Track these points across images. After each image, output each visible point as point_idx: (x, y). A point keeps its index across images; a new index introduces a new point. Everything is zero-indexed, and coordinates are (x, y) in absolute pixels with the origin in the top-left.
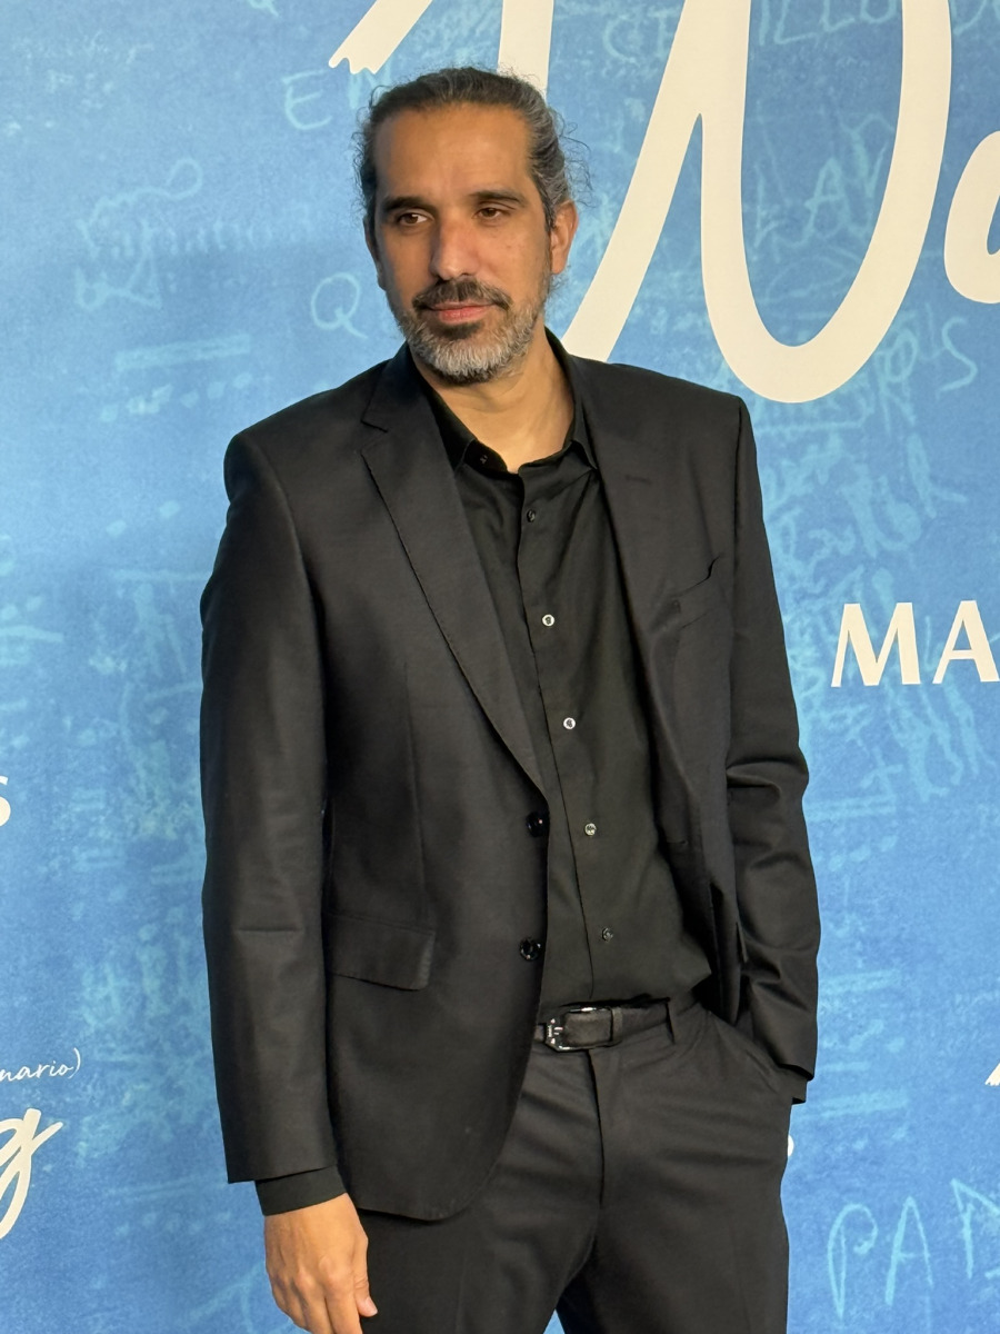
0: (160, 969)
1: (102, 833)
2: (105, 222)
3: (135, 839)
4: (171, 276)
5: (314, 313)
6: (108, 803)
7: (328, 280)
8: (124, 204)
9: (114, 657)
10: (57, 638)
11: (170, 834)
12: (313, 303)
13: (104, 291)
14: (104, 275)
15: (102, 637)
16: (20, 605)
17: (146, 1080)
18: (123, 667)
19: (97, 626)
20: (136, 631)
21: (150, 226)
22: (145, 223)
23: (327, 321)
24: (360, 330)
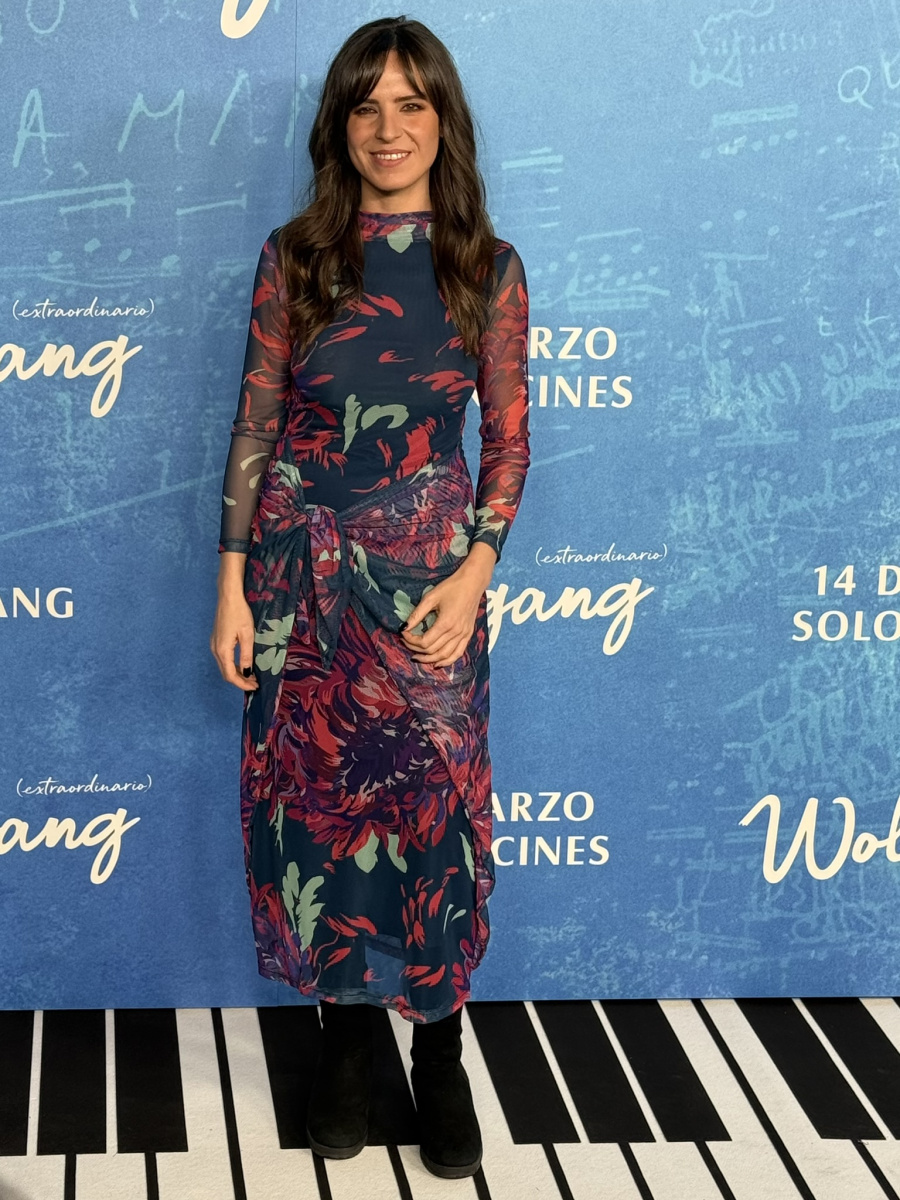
0: (718, 498)
1: (687, 414)
2: (711, 31)
3: (707, 419)
4: (750, 67)
5: (840, 91)
6: (692, 396)
7: (851, 70)
8: (723, 20)
9: (700, 307)
10: (665, 293)
11: (729, 417)
12: (839, 85)
13: (707, 76)
14: (708, 66)
15: (694, 294)
16: (645, 271)
17: (707, 566)
18: (706, 311)
19: (691, 287)
20: (715, 290)
21: (739, 35)
22: (736, 32)
23: (848, 97)
24: (869, 103)
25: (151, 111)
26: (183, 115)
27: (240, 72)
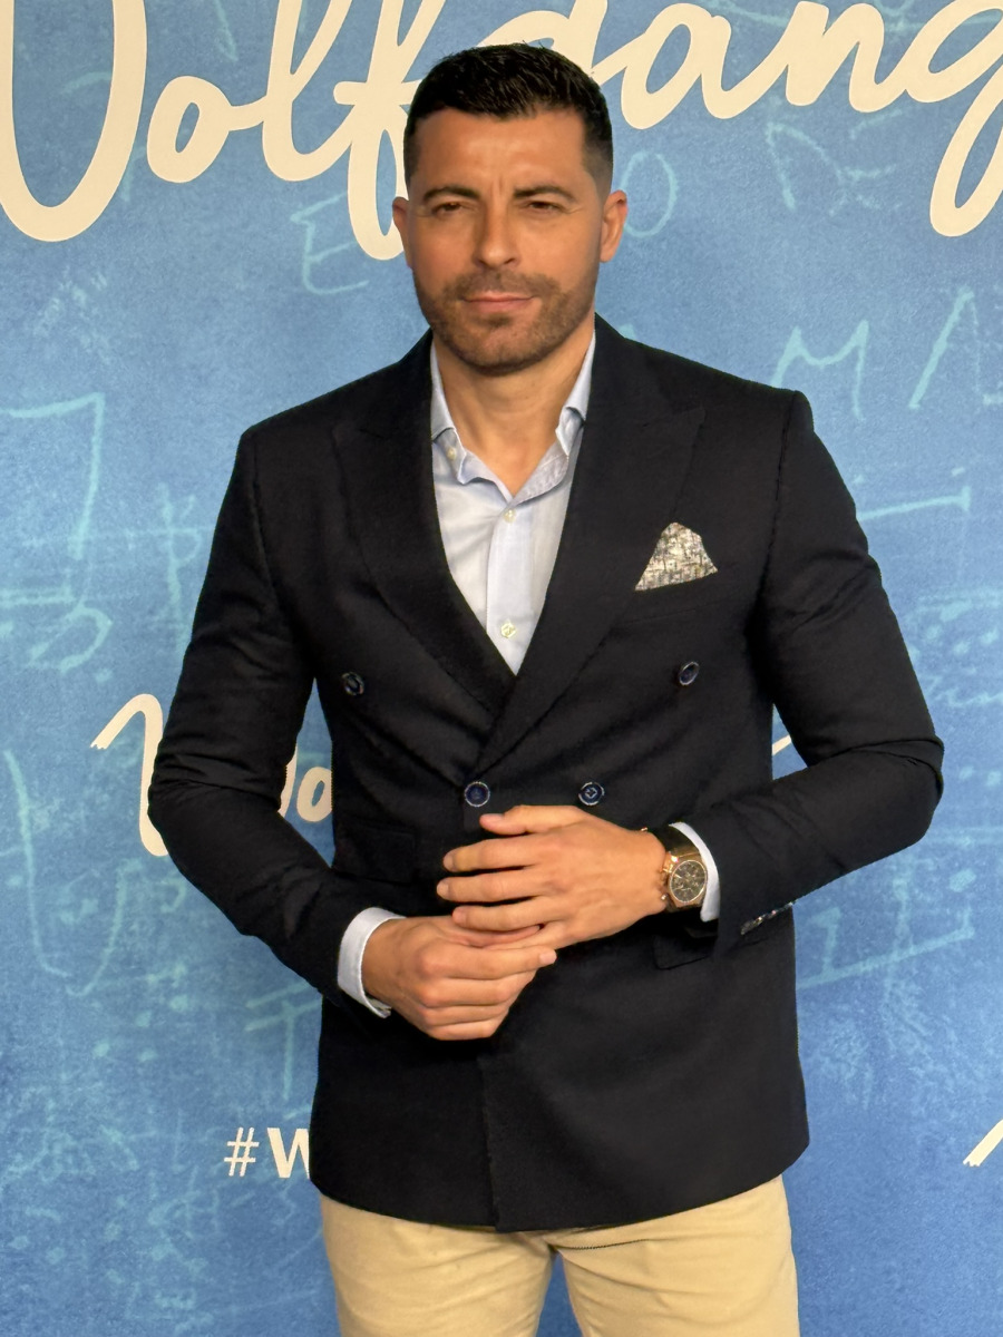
25: (814, 354)
26: (866, 361)
27: (961, 290)
